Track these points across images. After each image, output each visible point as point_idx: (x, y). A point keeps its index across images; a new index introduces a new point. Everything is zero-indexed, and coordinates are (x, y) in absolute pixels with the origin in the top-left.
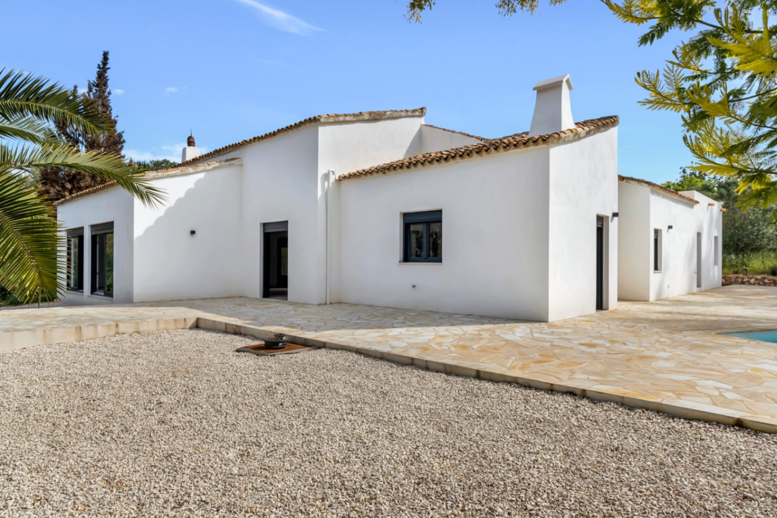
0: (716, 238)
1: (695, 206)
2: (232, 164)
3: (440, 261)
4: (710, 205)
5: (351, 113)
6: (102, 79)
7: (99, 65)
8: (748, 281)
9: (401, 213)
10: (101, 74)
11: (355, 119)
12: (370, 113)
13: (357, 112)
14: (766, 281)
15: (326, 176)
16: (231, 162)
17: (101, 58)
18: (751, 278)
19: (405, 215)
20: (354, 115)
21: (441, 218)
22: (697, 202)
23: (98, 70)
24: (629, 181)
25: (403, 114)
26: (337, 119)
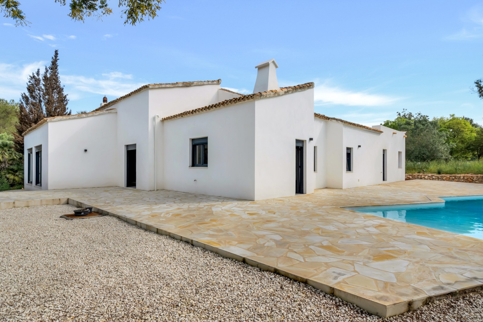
0: (400, 153)
1: (381, 134)
2: (110, 112)
3: (207, 166)
4: (394, 133)
5: (171, 83)
6: (54, 65)
7: (52, 57)
8: (424, 177)
9: (190, 139)
10: (54, 62)
11: (173, 86)
12: (183, 83)
13: (175, 82)
14: (434, 177)
15: (154, 119)
16: (110, 111)
17: (54, 54)
18: (426, 176)
19: (193, 140)
20: (172, 84)
21: (207, 142)
22: (381, 132)
23: (52, 60)
24: (332, 120)
25: (205, 83)
26: (160, 86)
